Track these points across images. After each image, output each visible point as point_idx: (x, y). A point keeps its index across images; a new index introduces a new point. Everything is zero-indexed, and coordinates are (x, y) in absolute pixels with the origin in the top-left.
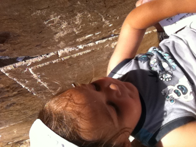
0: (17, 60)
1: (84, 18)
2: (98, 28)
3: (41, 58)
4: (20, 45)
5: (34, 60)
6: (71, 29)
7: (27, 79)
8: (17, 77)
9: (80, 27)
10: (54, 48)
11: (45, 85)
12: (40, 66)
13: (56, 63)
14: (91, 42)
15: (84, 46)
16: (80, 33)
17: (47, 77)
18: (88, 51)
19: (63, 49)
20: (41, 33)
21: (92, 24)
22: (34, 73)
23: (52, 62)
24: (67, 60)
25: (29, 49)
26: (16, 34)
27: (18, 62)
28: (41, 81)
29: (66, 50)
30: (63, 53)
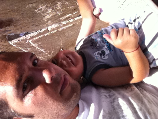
0: (20, 35)
1: (63, 5)
2: (75, 9)
4: (20, 26)
5: (32, 35)
6: (55, 12)
7: (29, 47)
8: (21, 47)
11: (42, 50)
12: (36, 38)
13: (47, 36)
15: (66, 22)
16: (62, 14)
17: (43, 45)
18: (70, 25)
19: (51, 25)
20: (34, 17)
21: (70, 7)
22: (33, 43)
23: (45, 35)
24: (55, 33)
27: (20, 37)
28: (39, 48)
29: (54, 26)
30: (52, 28)
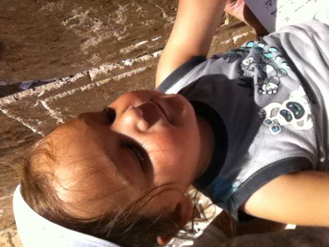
1: (130, 12)
2: (155, 30)
3: (61, 83)
5: (49, 87)
7: (40, 119)
8: (22, 116)
9: (125, 29)
10: (82, 66)
12: (60, 96)
13: (86, 91)
14: (146, 54)
15: (133, 60)
16: (126, 39)
17: (74, 115)
18: (141, 69)
19: (97, 66)
20: (57, 40)
21: (145, 23)
22: (51, 109)
23: (80, 89)
24: (105, 84)
25: (40, 68)
26: (16, 43)
27: (21, 90)
28: (64, 121)
29: (103, 69)
30: (98, 73)
